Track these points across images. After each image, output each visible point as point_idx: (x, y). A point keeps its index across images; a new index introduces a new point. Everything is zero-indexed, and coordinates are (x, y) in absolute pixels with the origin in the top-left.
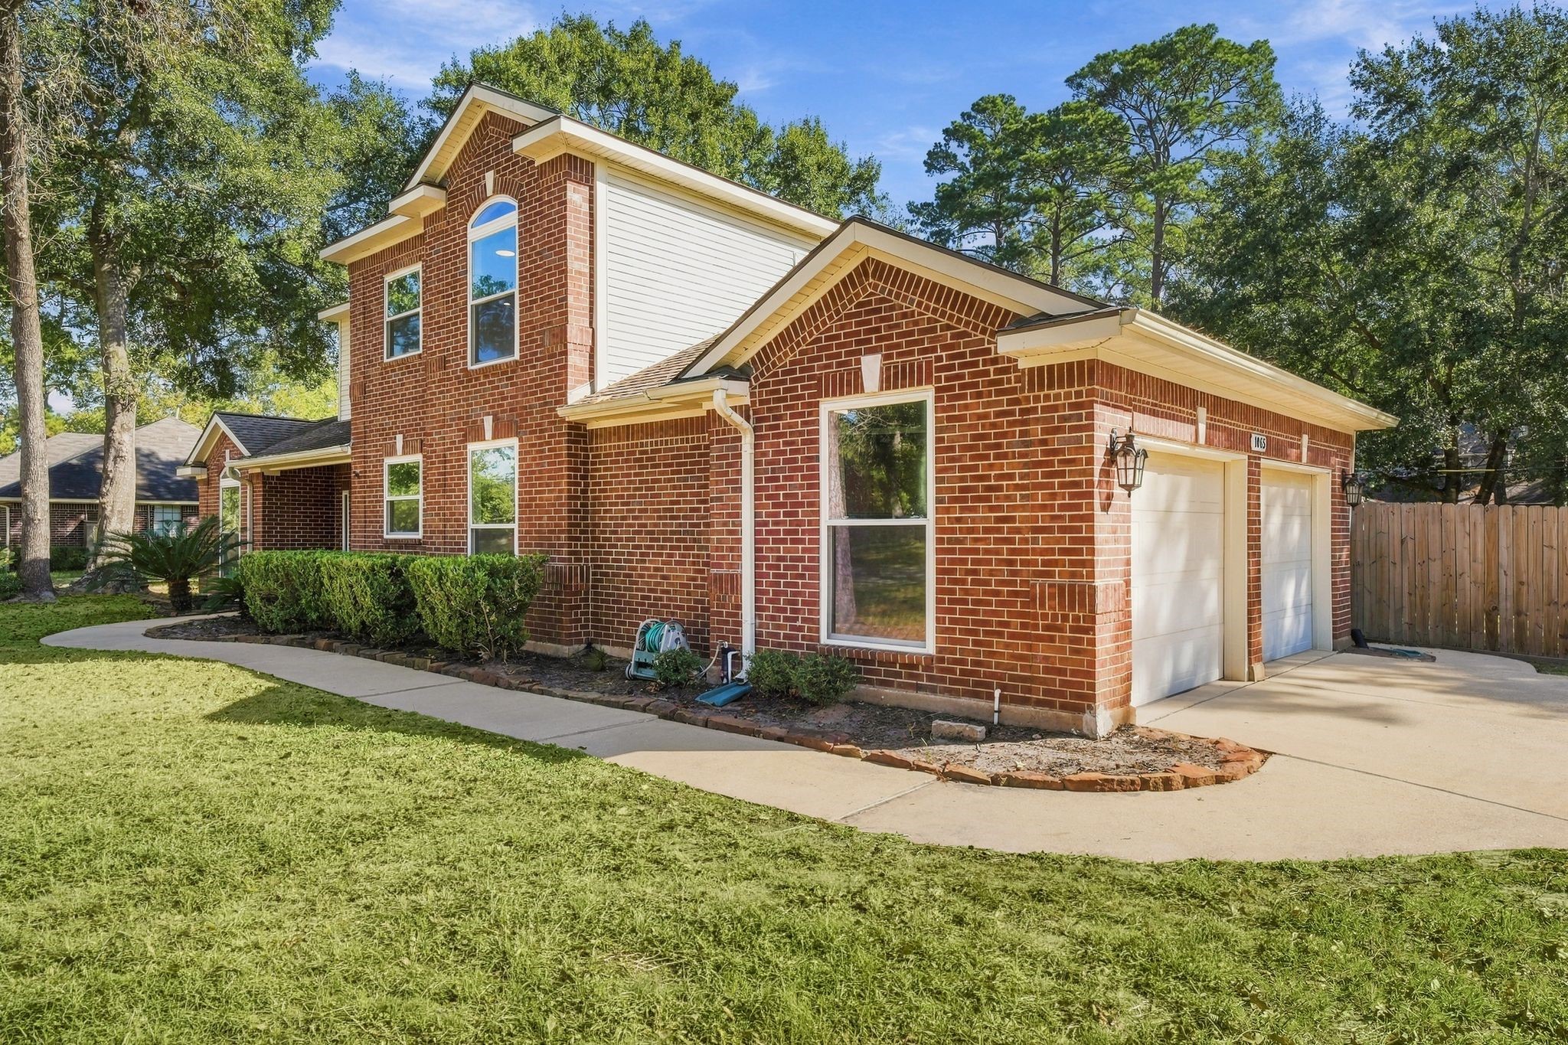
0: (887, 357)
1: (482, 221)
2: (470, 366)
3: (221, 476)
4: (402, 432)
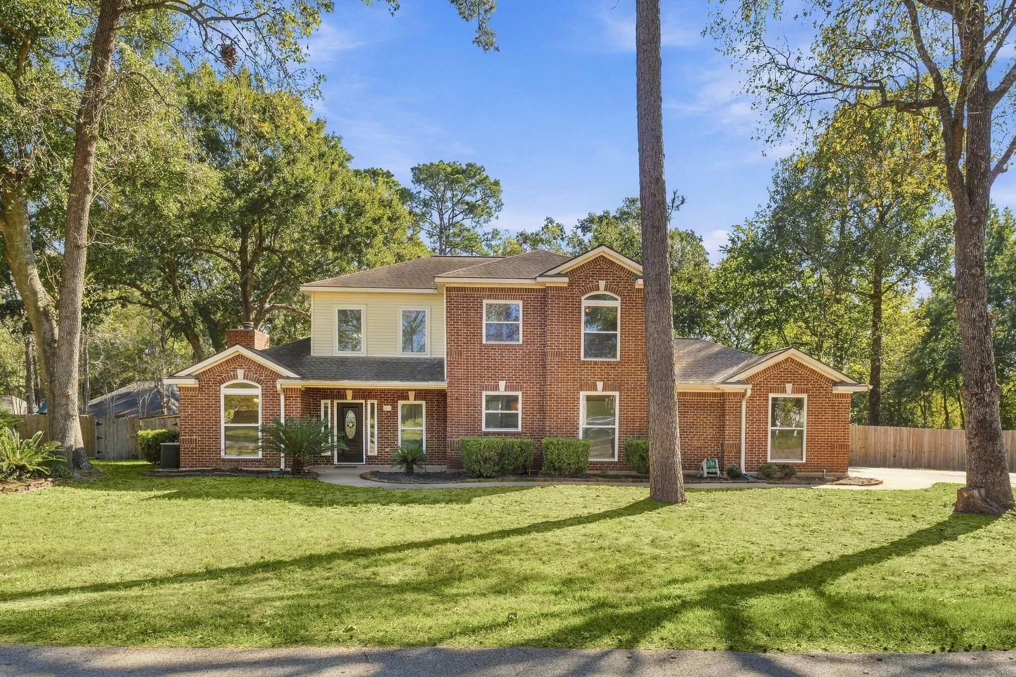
0: (794, 385)
1: (591, 298)
2: (582, 358)
3: (222, 386)
4: (503, 380)
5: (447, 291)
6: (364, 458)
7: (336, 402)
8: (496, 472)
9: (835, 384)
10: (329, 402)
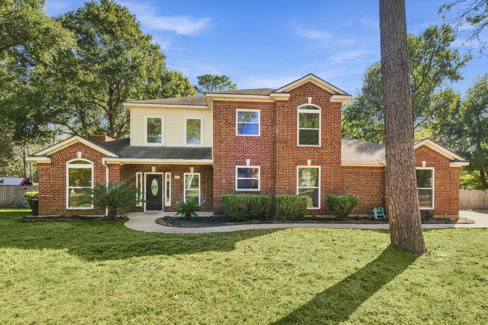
0: (427, 162)
1: (303, 108)
2: (298, 145)
3: (67, 163)
4: (248, 158)
5: (213, 103)
6: (163, 208)
7: (146, 174)
8: (246, 218)
9: (451, 161)
10: (141, 173)
